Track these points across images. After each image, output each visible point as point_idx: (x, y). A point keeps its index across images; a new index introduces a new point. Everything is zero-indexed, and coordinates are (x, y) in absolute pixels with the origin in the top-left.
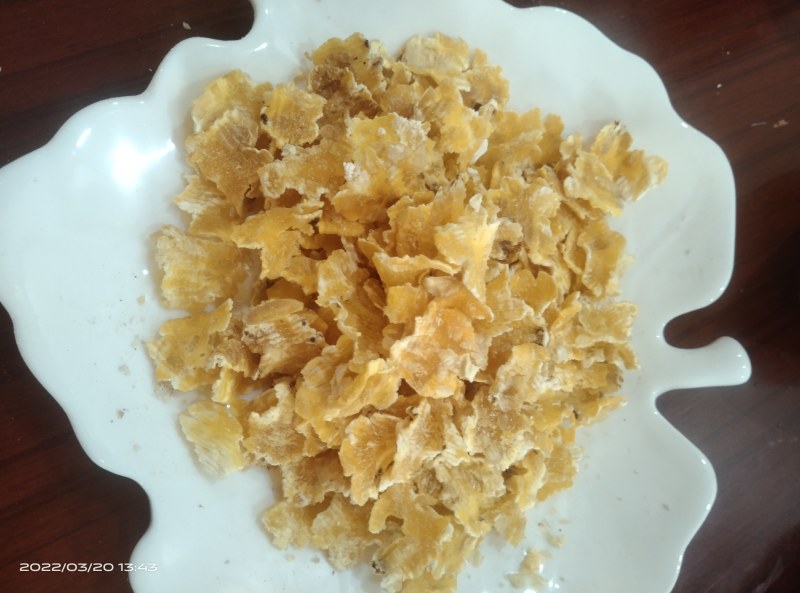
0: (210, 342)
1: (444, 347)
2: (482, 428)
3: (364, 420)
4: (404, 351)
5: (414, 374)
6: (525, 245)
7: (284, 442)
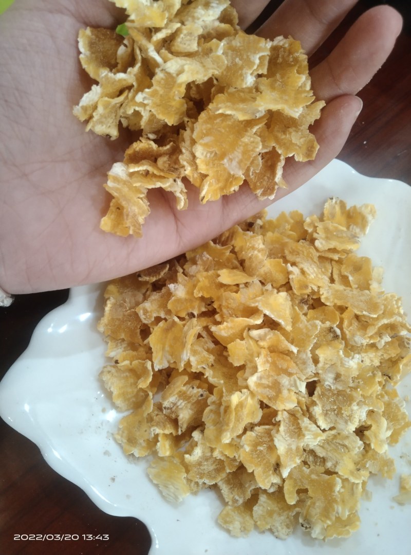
0: (147, 422)
3: (250, 435)
4: (256, 382)
5: (267, 397)
7: (212, 468)
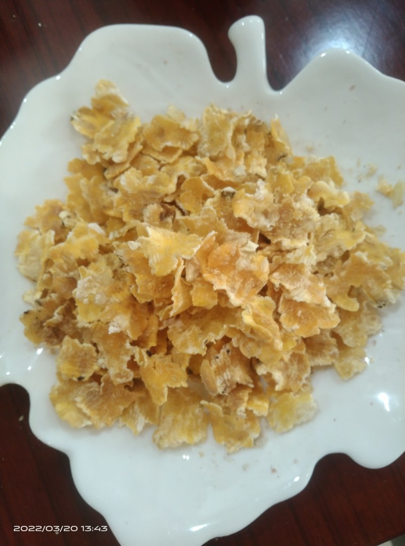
0: (229, 414)
1: (234, 267)
2: (290, 234)
3: (283, 318)
4: (236, 296)
5: (253, 288)
6: (162, 198)
